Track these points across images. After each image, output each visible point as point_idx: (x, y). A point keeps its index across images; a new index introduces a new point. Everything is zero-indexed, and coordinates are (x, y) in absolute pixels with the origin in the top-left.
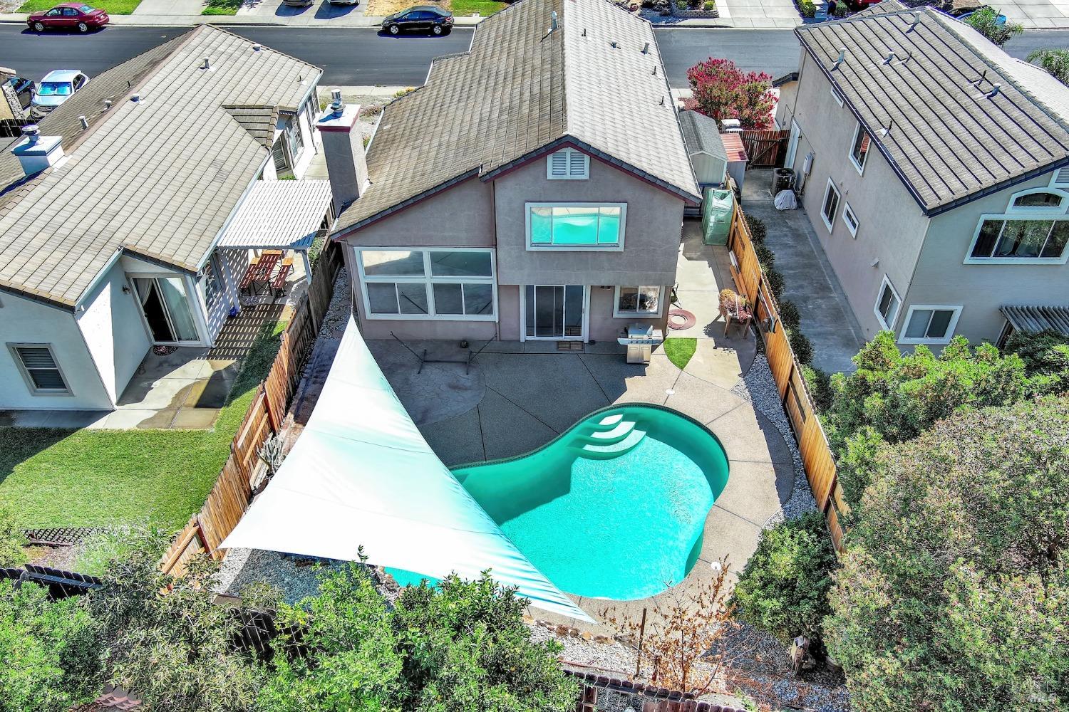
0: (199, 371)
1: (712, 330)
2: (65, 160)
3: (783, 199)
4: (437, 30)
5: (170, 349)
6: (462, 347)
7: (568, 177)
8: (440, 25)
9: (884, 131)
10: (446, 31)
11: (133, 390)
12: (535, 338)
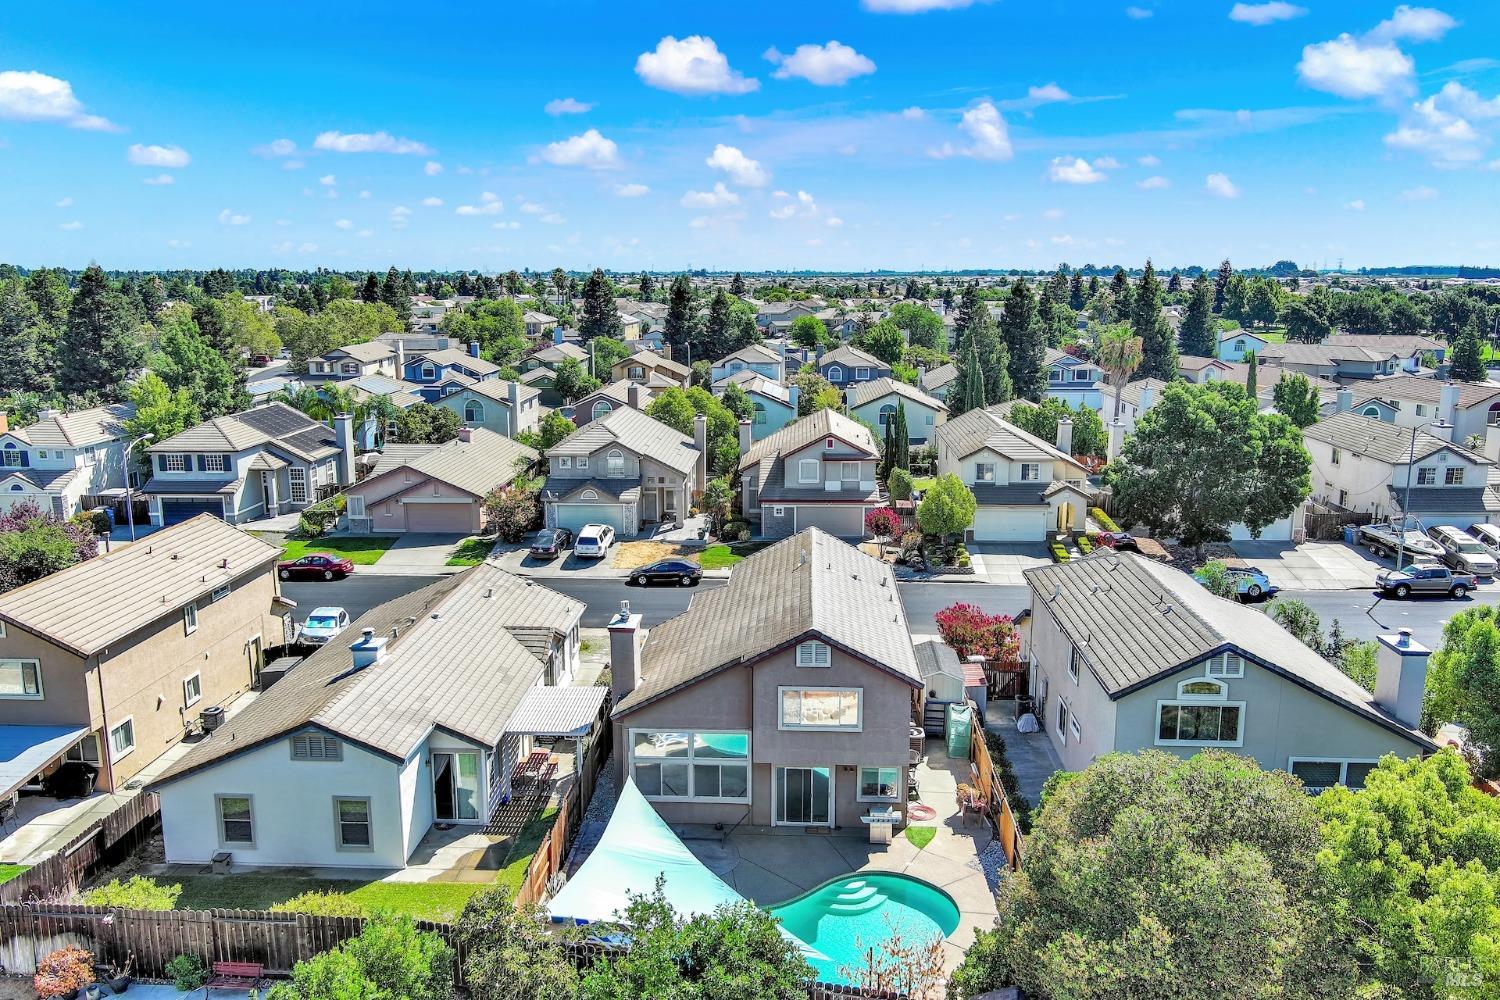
0: (479, 843)
1: (951, 822)
2: (386, 657)
3: (1025, 723)
4: (686, 581)
5: (450, 826)
6: (717, 829)
7: (813, 664)
8: (689, 576)
9: (1085, 643)
10: (694, 582)
11: (422, 853)
12: (785, 823)
